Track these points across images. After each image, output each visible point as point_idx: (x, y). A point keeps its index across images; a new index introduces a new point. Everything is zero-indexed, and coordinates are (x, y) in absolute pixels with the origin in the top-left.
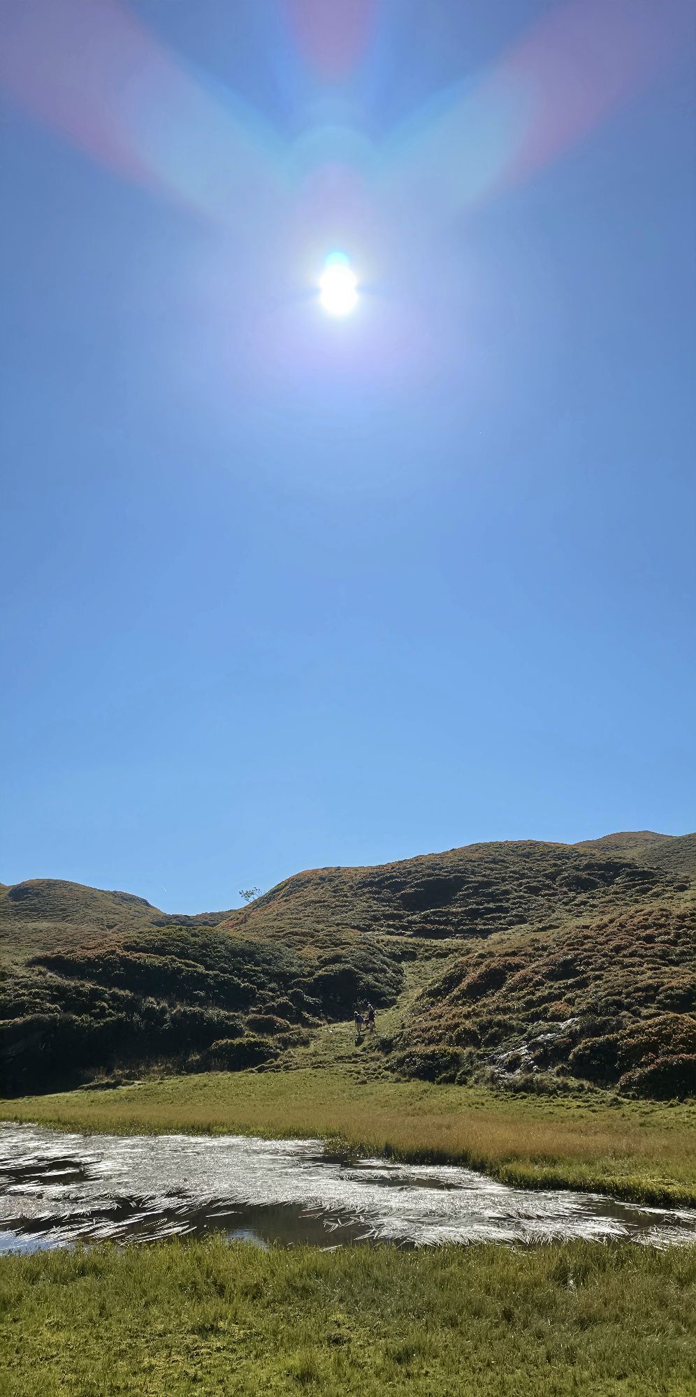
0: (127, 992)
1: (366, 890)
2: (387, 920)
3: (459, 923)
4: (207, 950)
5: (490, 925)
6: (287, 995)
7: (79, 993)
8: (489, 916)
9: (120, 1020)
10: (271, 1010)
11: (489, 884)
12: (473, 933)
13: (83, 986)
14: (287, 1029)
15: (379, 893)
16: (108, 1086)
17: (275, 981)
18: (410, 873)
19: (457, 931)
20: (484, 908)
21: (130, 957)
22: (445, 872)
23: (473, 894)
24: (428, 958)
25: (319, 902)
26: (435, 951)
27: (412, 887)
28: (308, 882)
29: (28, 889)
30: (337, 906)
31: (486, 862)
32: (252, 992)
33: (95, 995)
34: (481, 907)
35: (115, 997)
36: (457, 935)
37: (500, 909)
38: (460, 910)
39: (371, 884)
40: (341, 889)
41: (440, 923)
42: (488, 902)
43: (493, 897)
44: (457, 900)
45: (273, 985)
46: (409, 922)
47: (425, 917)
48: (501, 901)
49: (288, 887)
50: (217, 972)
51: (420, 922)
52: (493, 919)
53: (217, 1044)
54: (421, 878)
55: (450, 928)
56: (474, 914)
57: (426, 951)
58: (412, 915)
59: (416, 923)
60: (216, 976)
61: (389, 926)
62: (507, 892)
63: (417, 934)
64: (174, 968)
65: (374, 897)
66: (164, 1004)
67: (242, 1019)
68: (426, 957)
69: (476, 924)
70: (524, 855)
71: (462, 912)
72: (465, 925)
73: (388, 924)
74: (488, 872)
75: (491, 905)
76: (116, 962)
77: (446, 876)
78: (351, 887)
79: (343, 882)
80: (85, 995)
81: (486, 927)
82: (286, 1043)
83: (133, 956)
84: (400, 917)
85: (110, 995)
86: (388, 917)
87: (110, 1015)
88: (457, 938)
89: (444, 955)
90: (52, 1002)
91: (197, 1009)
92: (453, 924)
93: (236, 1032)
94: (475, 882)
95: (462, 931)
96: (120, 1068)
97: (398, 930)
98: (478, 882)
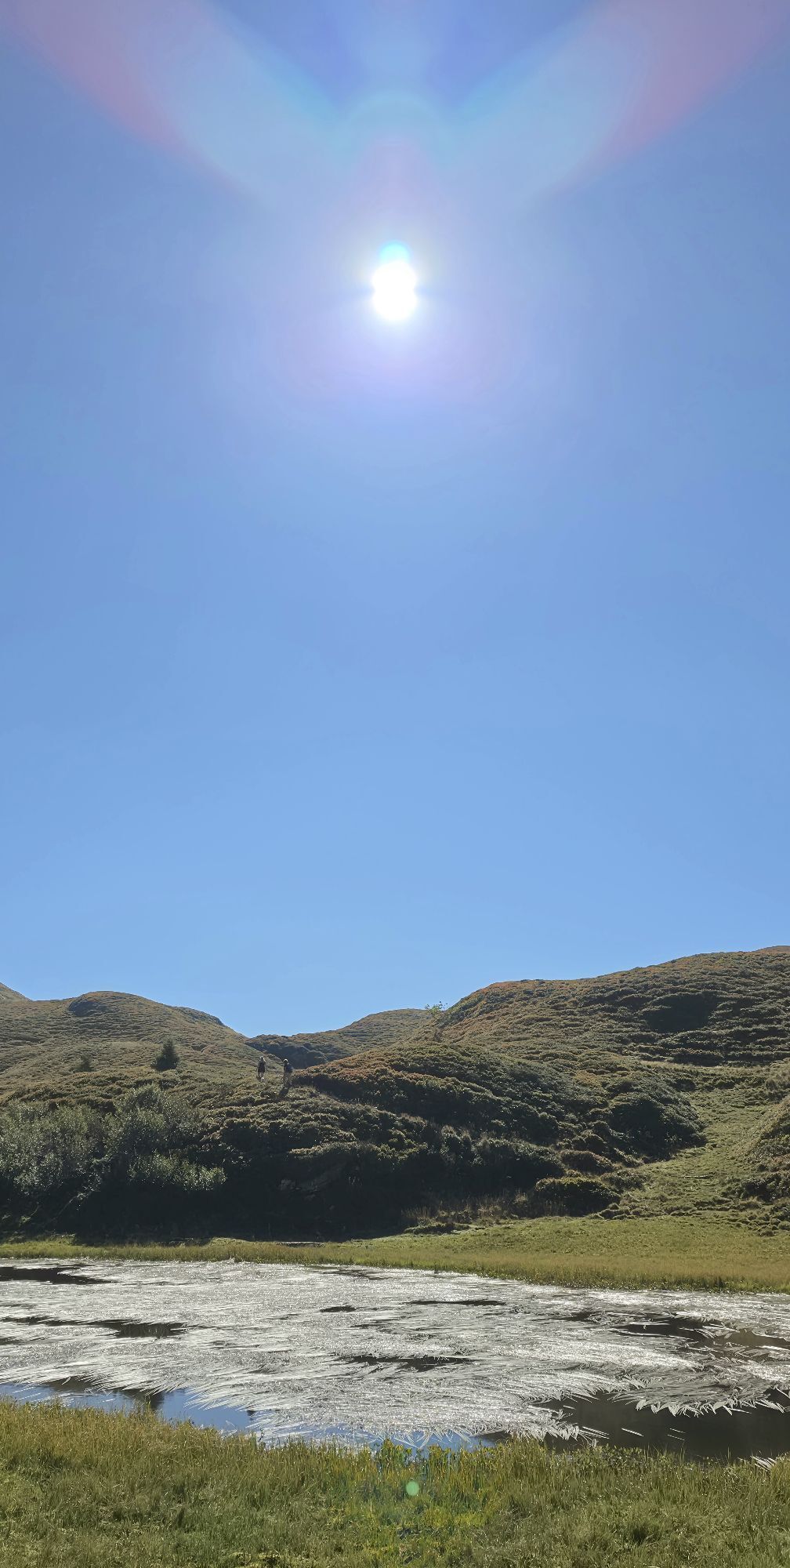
0: (419, 1120)
1: (596, 1007)
2: (638, 1043)
3: (727, 1048)
4: (486, 1072)
5: (766, 1050)
6: (590, 1128)
7: (368, 1118)
8: (763, 1040)
9: (422, 1151)
10: (580, 1145)
11: (748, 1003)
12: (749, 1060)
13: (369, 1110)
14: (610, 1169)
15: (615, 1011)
16: (439, 1230)
17: (571, 1112)
18: (646, 987)
19: (728, 1058)
20: (754, 1030)
21: (405, 1078)
22: (690, 987)
23: (733, 1014)
24: (710, 1089)
25: (541, 1020)
26: (715, 1080)
27: (655, 1004)
28: (511, 996)
29: (91, 1002)
30: (566, 1026)
31: (736, 976)
32: (551, 1122)
33: (387, 1122)
34: (750, 1029)
35: (407, 1126)
36: (730, 1062)
37: (773, 1032)
38: (723, 1032)
39: (601, 1000)
40: (563, 1006)
41: (702, 1047)
42: (757, 1023)
43: (760, 1017)
44: (714, 1021)
45: (571, 1116)
46: (663, 1045)
47: (683, 1039)
48: (771, 1022)
49: (483, 1002)
50: (508, 1099)
51: (679, 1046)
52: (769, 1043)
53: (542, 1184)
54: (664, 994)
55: (717, 1053)
56: (743, 1037)
57: (705, 1080)
58: (665, 1037)
59: (675, 1047)
60: (509, 1103)
61: (641, 1050)
62: (774, 1012)
63: (679, 1059)
64: (461, 1092)
65: (609, 1015)
66: (466, 1134)
67: (556, 1154)
68: (707, 1087)
69: (751, 1049)
70: (776, 968)
71: (727, 1035)
72: (735, 1050)
73: (640, 1047)
74: (743, 988)
75: (761, 1027)
76: (392, 1083)
77: (692, 992)
78: (575, 1003)
79: (562, 998)
80: (375, 1121)
81: (765, 1053)
82: (621, 1185)
83: (407, 1076)
84: (652, 1040)
85: (401, 1121)
86: (637, 1039)
87: (410, 1146)
88: (730, 1065)
89: (730, 1086)
90: (345, 1128)
91: (503, 1141)
92: (720, 1049)
93: (555, 1171)
94: (732, 999)
95: (733, 1058)
96: (444, 1208)
97: (654, 1055)
98: (735, 999)
